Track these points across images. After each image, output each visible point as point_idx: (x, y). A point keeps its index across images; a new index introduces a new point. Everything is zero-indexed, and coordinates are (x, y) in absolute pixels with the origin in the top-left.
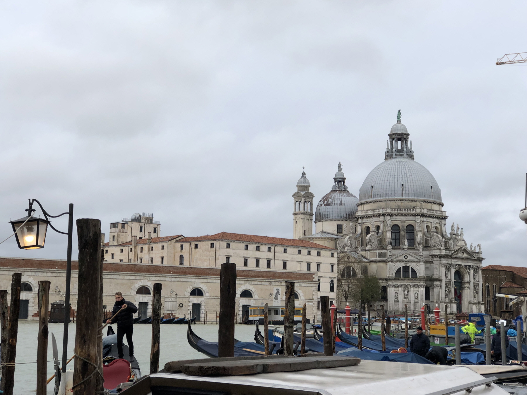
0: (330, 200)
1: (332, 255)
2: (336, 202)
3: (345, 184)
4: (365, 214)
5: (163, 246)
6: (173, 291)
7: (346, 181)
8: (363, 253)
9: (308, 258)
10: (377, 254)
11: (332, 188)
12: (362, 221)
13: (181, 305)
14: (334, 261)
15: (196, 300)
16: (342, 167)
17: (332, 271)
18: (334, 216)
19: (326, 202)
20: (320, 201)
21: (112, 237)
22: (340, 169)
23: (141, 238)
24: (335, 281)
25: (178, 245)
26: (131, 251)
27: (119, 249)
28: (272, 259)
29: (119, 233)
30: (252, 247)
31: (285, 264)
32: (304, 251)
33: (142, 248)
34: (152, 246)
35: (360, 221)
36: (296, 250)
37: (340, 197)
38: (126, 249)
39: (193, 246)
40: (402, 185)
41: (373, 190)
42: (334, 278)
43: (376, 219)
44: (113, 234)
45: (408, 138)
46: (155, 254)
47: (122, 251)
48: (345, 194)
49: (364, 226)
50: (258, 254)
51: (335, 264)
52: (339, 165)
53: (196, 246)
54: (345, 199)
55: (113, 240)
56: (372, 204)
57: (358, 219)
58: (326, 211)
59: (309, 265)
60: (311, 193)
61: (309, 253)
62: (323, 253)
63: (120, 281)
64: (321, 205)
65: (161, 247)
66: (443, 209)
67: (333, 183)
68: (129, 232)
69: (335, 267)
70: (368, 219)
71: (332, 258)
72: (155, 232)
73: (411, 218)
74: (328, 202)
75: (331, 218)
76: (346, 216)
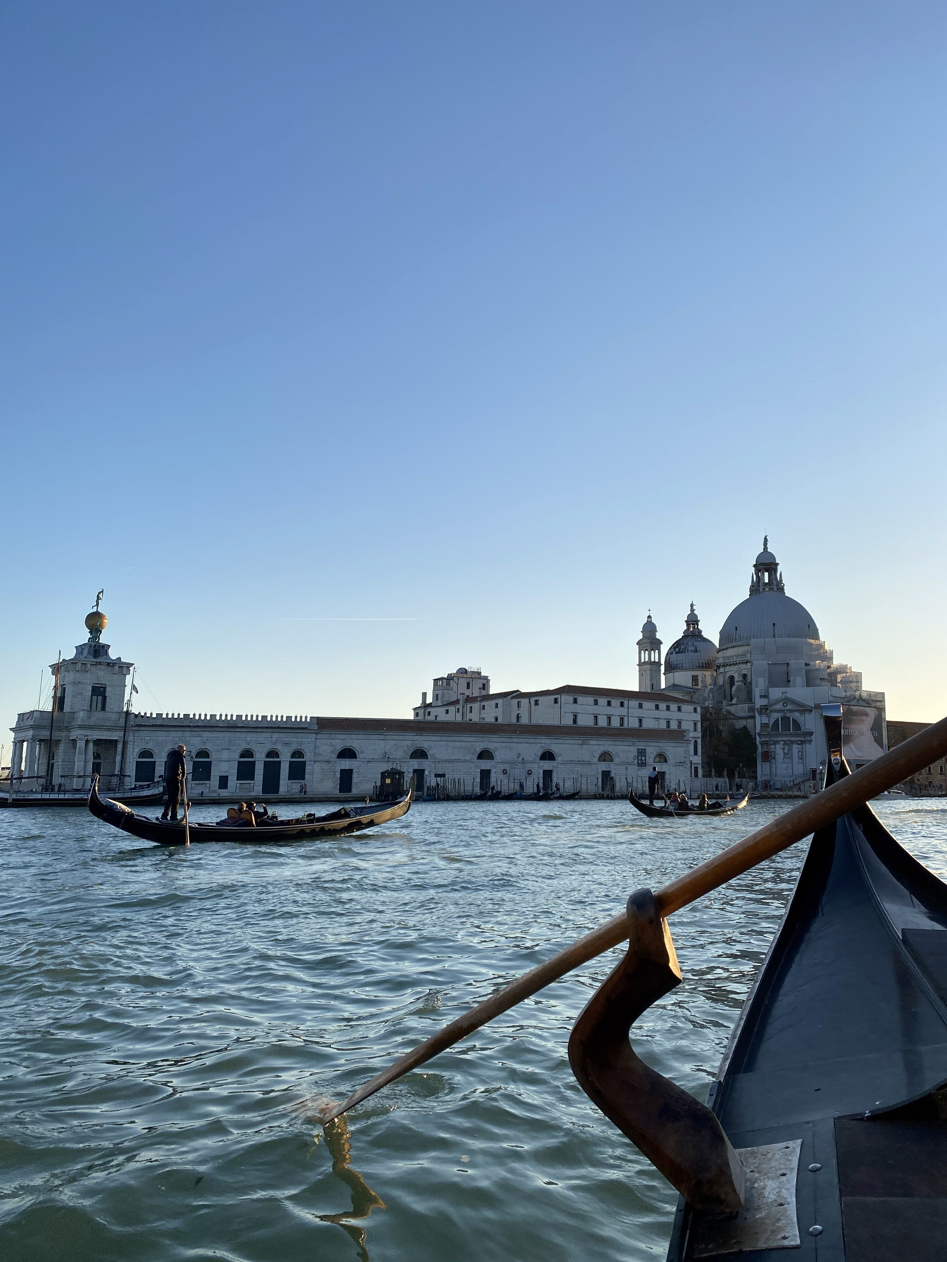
0: (682, 647)
1: (695, 710)
2: (690, 649)
3: (699, 627)
4: (727, 661)
5: (497, 704)
6: (519, 754)
7: (699, 623)
8: (729, 708)
9: (667, 714)
10: (747, 709)
11: (684, 633)
12: (724, 669)
13: (530, 772)
14: (698, 717)
15: (547, 765)
16: (694, 607)
17: (695, 730)
18: (687, 665)
19: (677, 650)
20: (670, 648)
21: (435, 696)
22: (692, 610)
23: (468, 696)
24: (699, 741)
25: (515, 701)
26: (458, 712)
27: (444, 709)
28: (625, 716)
29: (444, 691)
30: (602, 701)
31: (640, 721)
32: (663, 706)
33: (472, 707)
34: (483, 704)
35: (722, 670)
36: (652, 705)
37: (695, 643)
38: (452, 709)
39: (533, 703)
40: (774, 624)
41: (737, 632)
42: (698, 738)
43: (742, 666)
44: (437, 692)
45: (777, 569)
46: (488, 713)
47: (447, 712)
48: (699, 640)
49: (728, 676)
50: (609, 711)
51: (698, 721)
52: (692, 606)
53: (536, 703)
54: (699, 644)
55: (437, 700)
56: (736, 648)
57: (719, 667)
58: (678, 659)
59: (668, 723)
60: (659, 640)
61: (668, 708)
62: (684, 707)
63: (458, 744)
64: (672, 653)
65: (494, 706)
67: (685, 627)
68: (455, 689)
69: (699, 725)
70: (733, 667)
71: (695, 714)
72: (484, 689)
74: (680, 649)
75: (685, 668)
76: (703, 665)
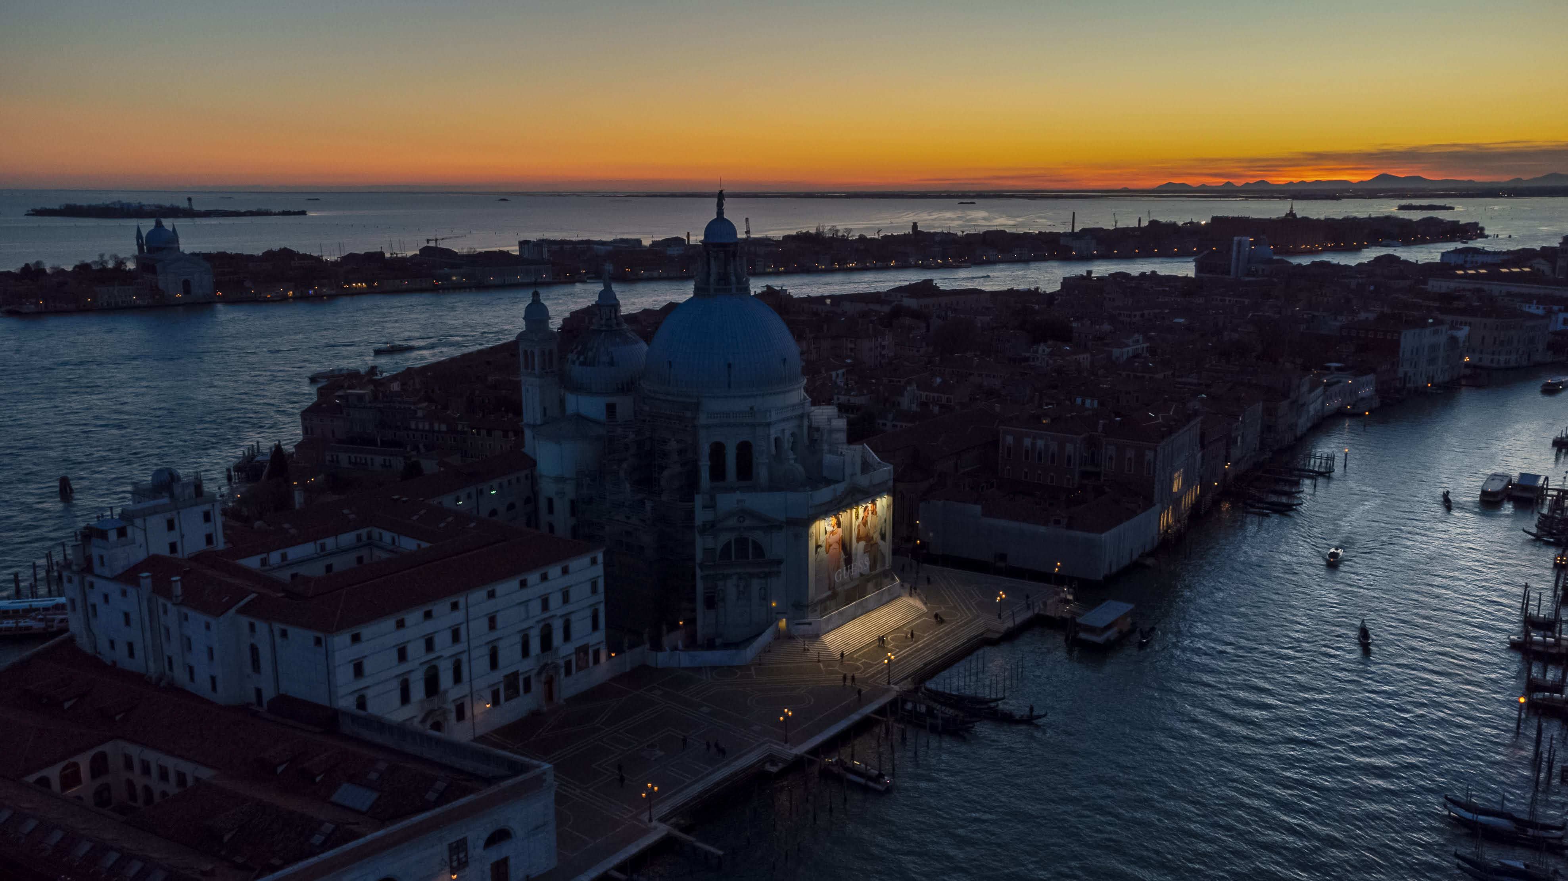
0: (590, 354)
1: (594, 559)
2: (602, 359)
5: (208, 624)
9: (543, 589)
14: (598, 570)
17: (595, 591)
18: (599, 386)
19: (582, 358)
23: (172, 545)
24: (602, 608)
28: (462, 623)
29: (115, 551)
30: (414, 617)
31: (492, 620)
32: (534, 578)
36: (515, 583)
37: (610, 348)
39: (277, 632)
41: (672, 371)
42: (599, 602)
46: (194, 632)
48: (618, 340)
50: (429, 627)
51: (599, 576)
53: (284, 634)
58: (584, 375)
59: (545, 601)
61: (544, 577)
62: (573, 564)
69: (600, 582)
71: (593, 567)
72: (208, 520)
73: (746, 430)
74: (586, 358)
75: (597, 390)
76: (622, 387)
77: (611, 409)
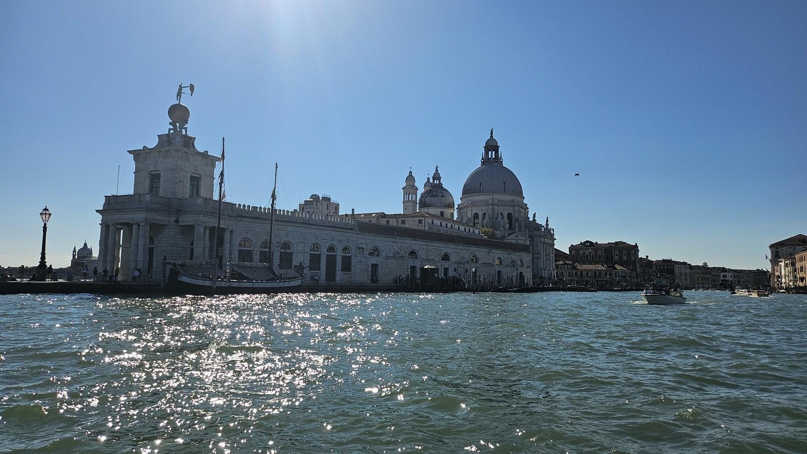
0: (434, 193)
2: (439, 195)
4: (474, 204)
6: (462, 258)
7: (441, 179)
12: (472, 209)
13: (467, 271)
18: (438, 204)
20: (423, 194)
22: (437, 170)
29: (315, 210)
37: (441, 191)
41: (481, 186)
43: (485, 208)
48: (443, 189)
49: (473, 213)
52: (437, 167)
54: (444, 192)
56: (481, 196)
58: (428, 201)
60: (416, 188)
63: (433, 248)
64: (427, 196)
66: (525, 202)
68: (320, 209)
70: (478, 208)
73: (512, 208)
74: (432, 195)
75: (436, 206)
76: (447, 205)
77: (442, 213)
